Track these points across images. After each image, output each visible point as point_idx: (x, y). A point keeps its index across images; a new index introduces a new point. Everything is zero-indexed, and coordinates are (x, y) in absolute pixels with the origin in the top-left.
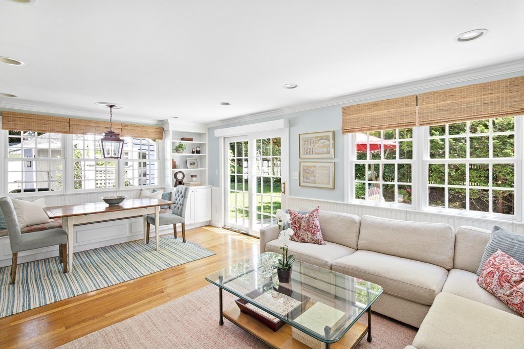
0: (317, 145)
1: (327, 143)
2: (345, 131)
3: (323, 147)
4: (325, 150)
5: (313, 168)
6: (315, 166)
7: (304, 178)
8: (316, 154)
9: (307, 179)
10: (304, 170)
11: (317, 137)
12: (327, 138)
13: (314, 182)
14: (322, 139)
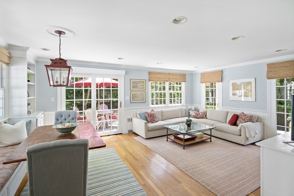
0: (139, 85)
1: (143, 84)
2: (150, 80)
3: (142, 85)
4: (142, 87)
5: (137, 94)
6: (138, 94)
7: (133, 99)
8: (139, 88)
9: (134, 99)
10: (133, 95)
11: (139, 81)
12: (143, 82)
13: (137, 100)
14: (141, 82)
